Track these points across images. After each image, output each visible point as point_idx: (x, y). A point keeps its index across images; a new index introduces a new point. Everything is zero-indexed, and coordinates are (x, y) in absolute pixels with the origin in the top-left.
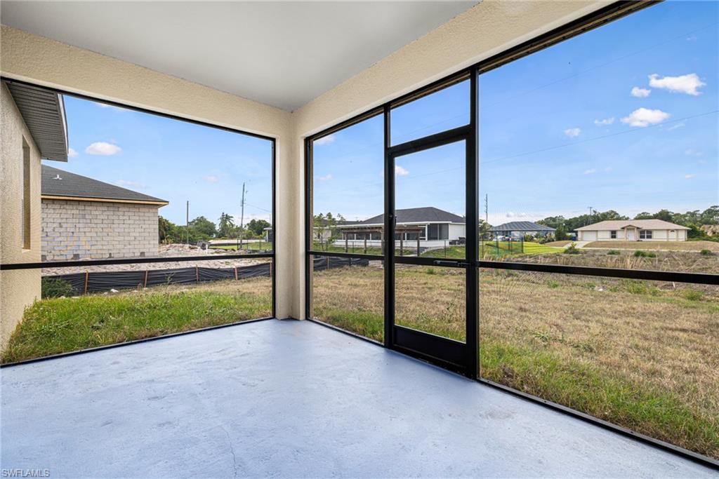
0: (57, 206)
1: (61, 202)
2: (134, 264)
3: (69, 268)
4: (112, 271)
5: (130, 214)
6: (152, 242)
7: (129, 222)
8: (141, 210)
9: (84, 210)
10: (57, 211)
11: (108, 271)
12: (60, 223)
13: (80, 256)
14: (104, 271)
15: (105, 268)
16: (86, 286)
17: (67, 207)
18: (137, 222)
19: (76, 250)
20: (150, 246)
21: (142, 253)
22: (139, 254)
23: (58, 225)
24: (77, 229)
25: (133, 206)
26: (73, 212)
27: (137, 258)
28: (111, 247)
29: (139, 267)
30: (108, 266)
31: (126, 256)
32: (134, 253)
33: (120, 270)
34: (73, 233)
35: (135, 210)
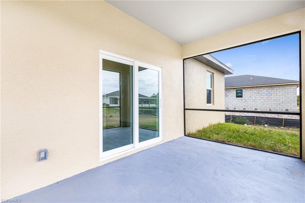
0: (249, 90)
1: (250, 88)
2: (280, 115)
3: (251, 113)
4: (268, 117)
5: (279, 90)
6: (293, 104)
7: (279, 94)
8: (286, 88)
9: (259, 90)
10: (249, 92)
11: (266, 116)
12: (250, 96)
13: (258, 109)
14: (264, 116)
15: (265, 115)
16: (255, 122)
17: (252, 90)
18: (284, 94)
19: (256, 107)
20: (292, 106)
21: (287, 110)
22: (285, 110)
23: (249, 97)
24: (256, 98)
25: (282, 86)
26: (255, 91)
27: (284, 112)
28: (271, 106)
29: (282, 116)
30: (266, 114)
31: (277, 110)
32: (282, 109)
33: (272, 117)
34: (255, 100)
35: (282, 88)
